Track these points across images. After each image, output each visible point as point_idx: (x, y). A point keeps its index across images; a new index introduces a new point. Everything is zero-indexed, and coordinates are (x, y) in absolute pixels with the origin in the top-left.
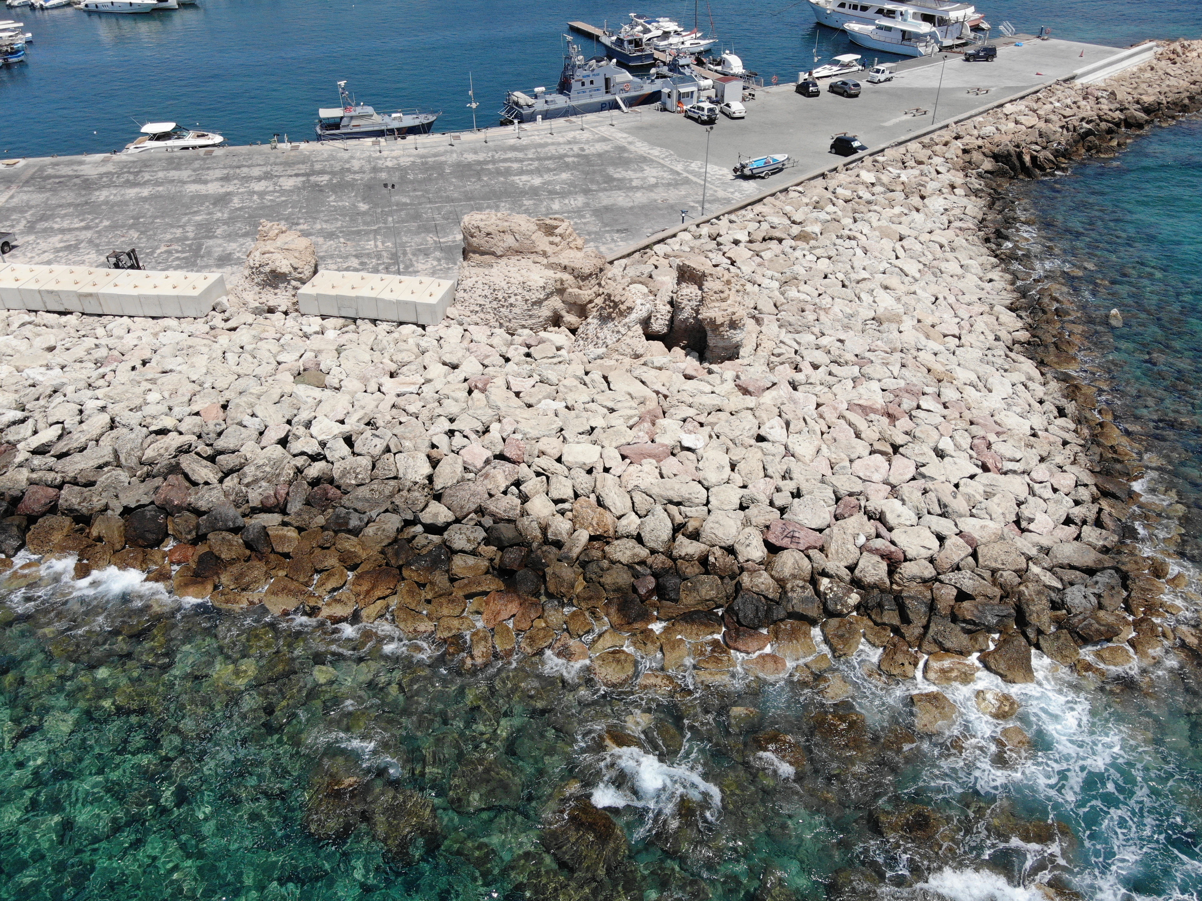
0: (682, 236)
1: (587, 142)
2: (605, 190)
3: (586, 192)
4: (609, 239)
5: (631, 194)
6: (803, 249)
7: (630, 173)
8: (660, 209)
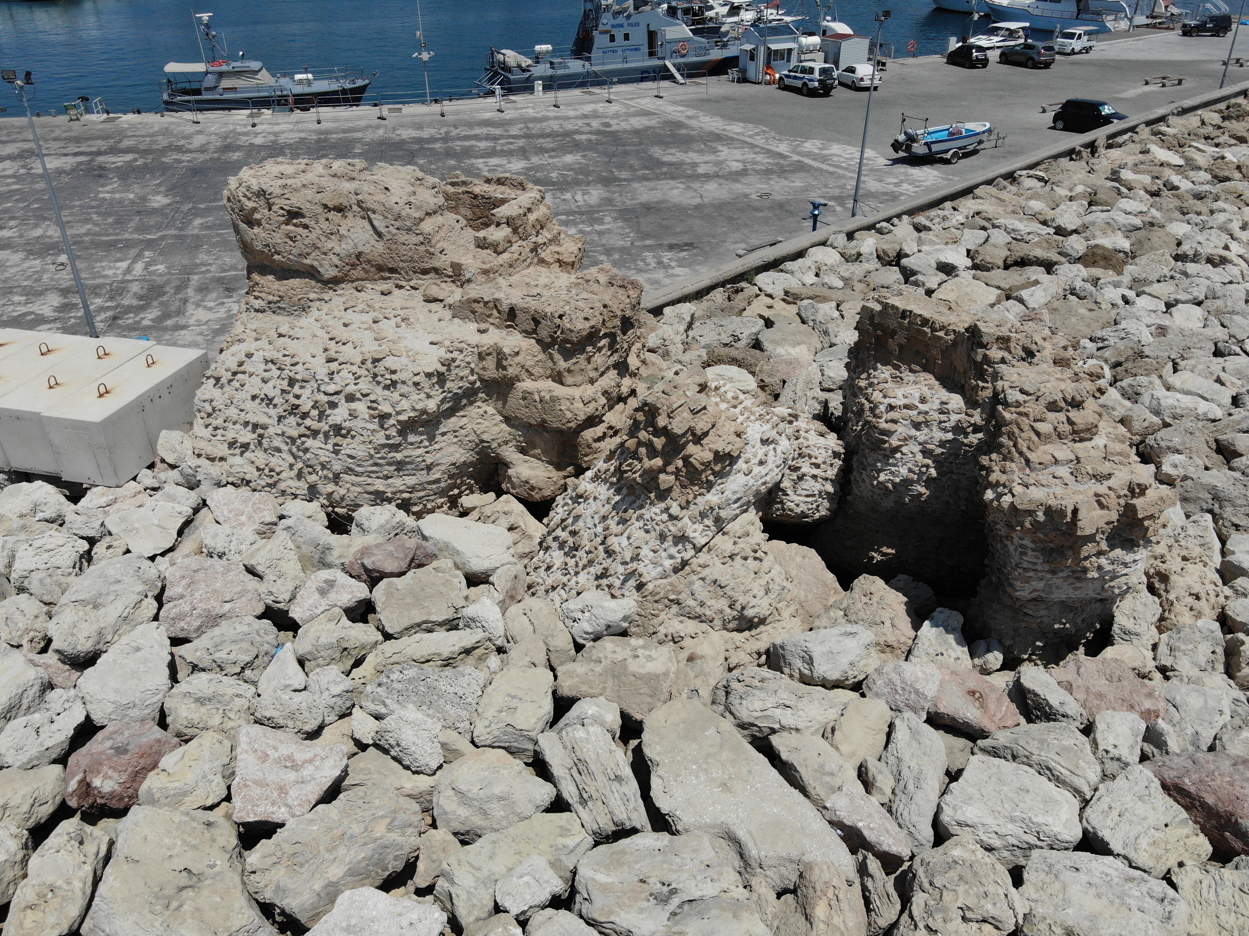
0: (818, 255)
1: (617, 116)
2: (646, 178)
3: (607, 182)
4: (652, 262)
5: (696, 185)
6: (1116, 285)
7: (691, 154)
8: (756, 209)
